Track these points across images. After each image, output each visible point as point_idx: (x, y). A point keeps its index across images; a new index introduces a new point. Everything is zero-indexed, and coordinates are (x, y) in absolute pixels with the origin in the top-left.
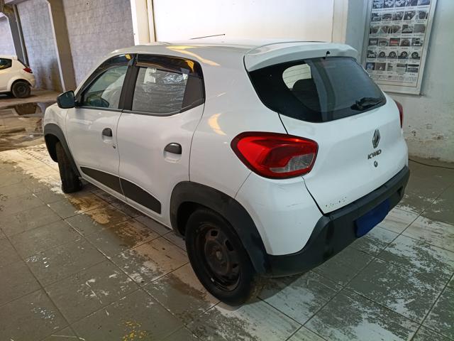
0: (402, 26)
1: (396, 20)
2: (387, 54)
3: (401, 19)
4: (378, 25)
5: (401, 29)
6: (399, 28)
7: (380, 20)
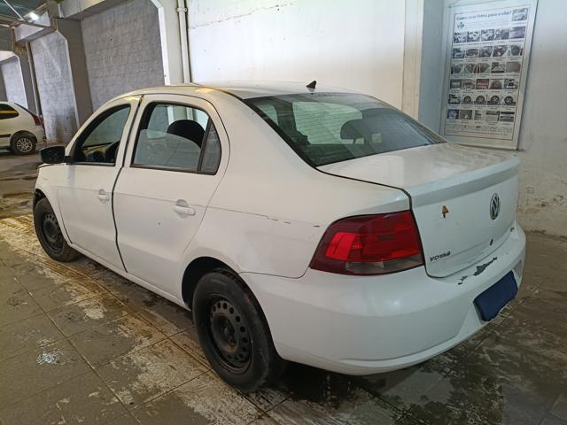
0: (491, 64)
1: (483, 56)
2: (474, 99)
3: (489, 55)
4: (461, 63)
5: (490, 68)
6: (488, 66)
7: (463, 57)
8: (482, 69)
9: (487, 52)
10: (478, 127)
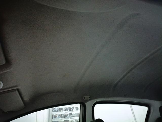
0: (69, 114)
1: (66, 111)
3: (68, 110)
4: (56, 114)
5: (69, 115)
6: (68, 115)
7: (57, 111)
8: (66, 116)
9: (66, 109)
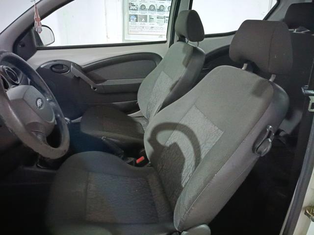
2: (147, 7)
10: (152, 28)
